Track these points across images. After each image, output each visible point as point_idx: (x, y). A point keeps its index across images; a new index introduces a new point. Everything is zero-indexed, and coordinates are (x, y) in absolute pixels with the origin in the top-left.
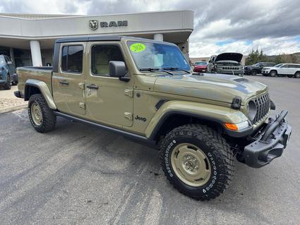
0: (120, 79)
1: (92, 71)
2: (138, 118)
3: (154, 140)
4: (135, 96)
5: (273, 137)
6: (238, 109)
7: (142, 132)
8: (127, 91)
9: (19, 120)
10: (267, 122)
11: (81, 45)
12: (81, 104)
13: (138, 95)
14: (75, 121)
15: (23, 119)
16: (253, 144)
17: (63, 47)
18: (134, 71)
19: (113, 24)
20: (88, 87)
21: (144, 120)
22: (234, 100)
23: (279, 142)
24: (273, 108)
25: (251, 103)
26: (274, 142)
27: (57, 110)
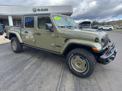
0: (50, 31)
1: (38, 27)
2: (57, 46)
3: (64, 55)
4: (56, 37)
5: (111, 53)
6: (97, 42)
7: (59, 52)
8: (52, 35)
10: (108, 47)
11: (33, 17)
12: (33, 41)
13: (57, 37)
14: (30, 48)
16: (103, 55)
17: (26, 18)
18: (55, 27)
19: (42, 10)
20: (36, 34)
21: (60, 47)
22: (96, 38)
23: (113, 55)
24: (110, 42)
25: (102, 39)
26: (111, 54)
27: (23, 43)
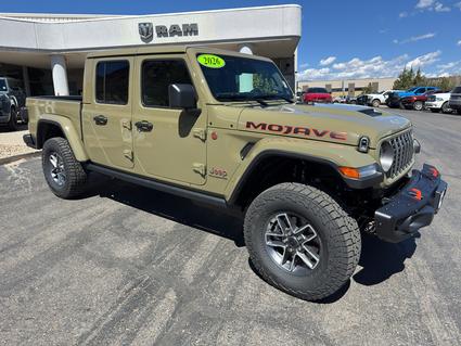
9: (9, 178)
15: (16, 175)
19: (175, 29)
